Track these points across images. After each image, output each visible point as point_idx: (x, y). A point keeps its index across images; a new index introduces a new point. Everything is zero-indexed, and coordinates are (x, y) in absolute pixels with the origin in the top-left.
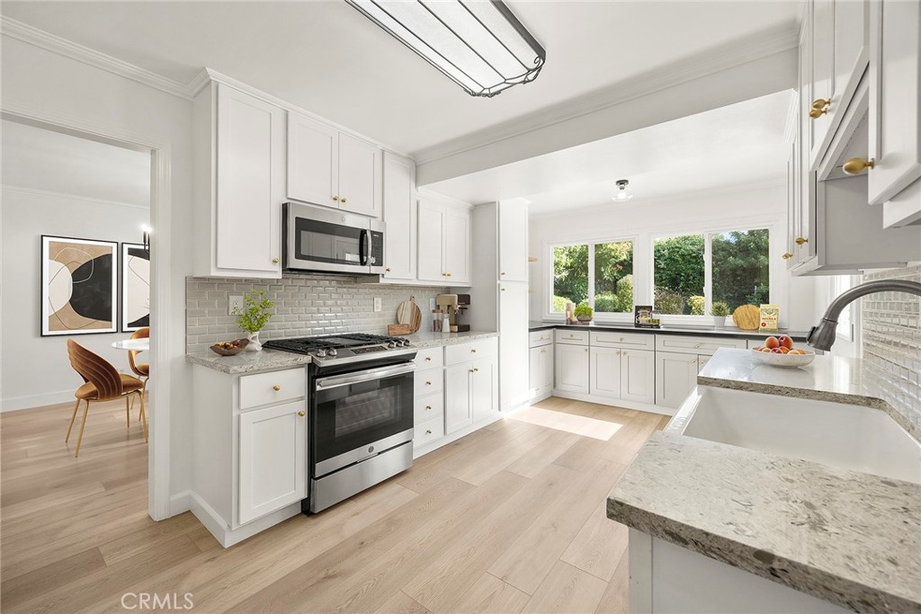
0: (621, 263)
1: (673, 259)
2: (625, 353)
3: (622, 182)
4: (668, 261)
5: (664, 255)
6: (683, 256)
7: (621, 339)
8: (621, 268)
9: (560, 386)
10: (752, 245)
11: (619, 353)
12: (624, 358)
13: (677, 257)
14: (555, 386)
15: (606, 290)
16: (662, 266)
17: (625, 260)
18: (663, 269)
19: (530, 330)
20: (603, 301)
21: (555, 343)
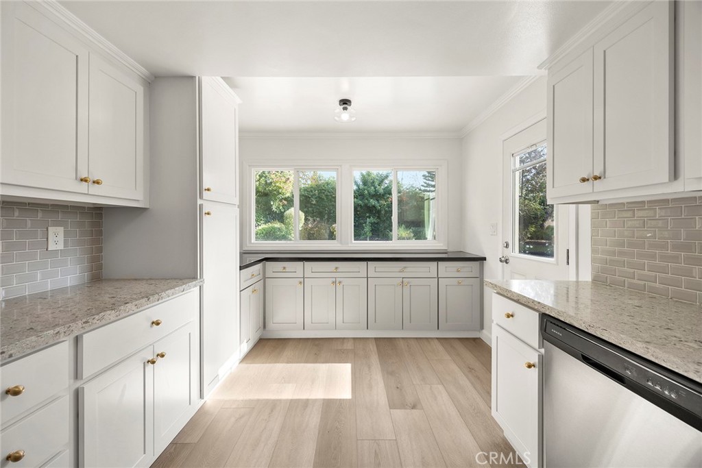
0: (286, 199)
1: (321, 198)
2: (340, 282)
3: (345, 102)
4: (318, 199)
5: (315, 195)
6: (327, 196)
7: (336, 268)
8: (286, 202)
9: (270, 325)
10: (366, 192)
11: (334, 283)
12: (339, 287)
13: (324, 197)
14: (264, 326)
15: (274, 219)
16: (314, 202)
17: (288, 197)
18: (315, 205)
19: (241, 268)
20: (274, 228)
21: (265, 278)
